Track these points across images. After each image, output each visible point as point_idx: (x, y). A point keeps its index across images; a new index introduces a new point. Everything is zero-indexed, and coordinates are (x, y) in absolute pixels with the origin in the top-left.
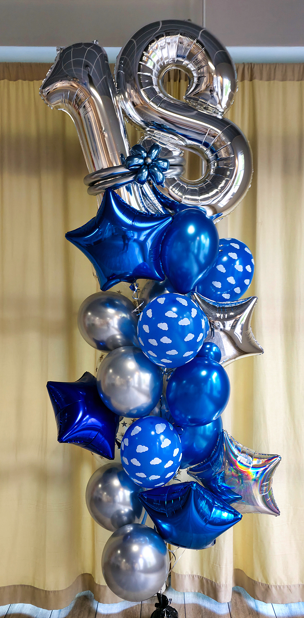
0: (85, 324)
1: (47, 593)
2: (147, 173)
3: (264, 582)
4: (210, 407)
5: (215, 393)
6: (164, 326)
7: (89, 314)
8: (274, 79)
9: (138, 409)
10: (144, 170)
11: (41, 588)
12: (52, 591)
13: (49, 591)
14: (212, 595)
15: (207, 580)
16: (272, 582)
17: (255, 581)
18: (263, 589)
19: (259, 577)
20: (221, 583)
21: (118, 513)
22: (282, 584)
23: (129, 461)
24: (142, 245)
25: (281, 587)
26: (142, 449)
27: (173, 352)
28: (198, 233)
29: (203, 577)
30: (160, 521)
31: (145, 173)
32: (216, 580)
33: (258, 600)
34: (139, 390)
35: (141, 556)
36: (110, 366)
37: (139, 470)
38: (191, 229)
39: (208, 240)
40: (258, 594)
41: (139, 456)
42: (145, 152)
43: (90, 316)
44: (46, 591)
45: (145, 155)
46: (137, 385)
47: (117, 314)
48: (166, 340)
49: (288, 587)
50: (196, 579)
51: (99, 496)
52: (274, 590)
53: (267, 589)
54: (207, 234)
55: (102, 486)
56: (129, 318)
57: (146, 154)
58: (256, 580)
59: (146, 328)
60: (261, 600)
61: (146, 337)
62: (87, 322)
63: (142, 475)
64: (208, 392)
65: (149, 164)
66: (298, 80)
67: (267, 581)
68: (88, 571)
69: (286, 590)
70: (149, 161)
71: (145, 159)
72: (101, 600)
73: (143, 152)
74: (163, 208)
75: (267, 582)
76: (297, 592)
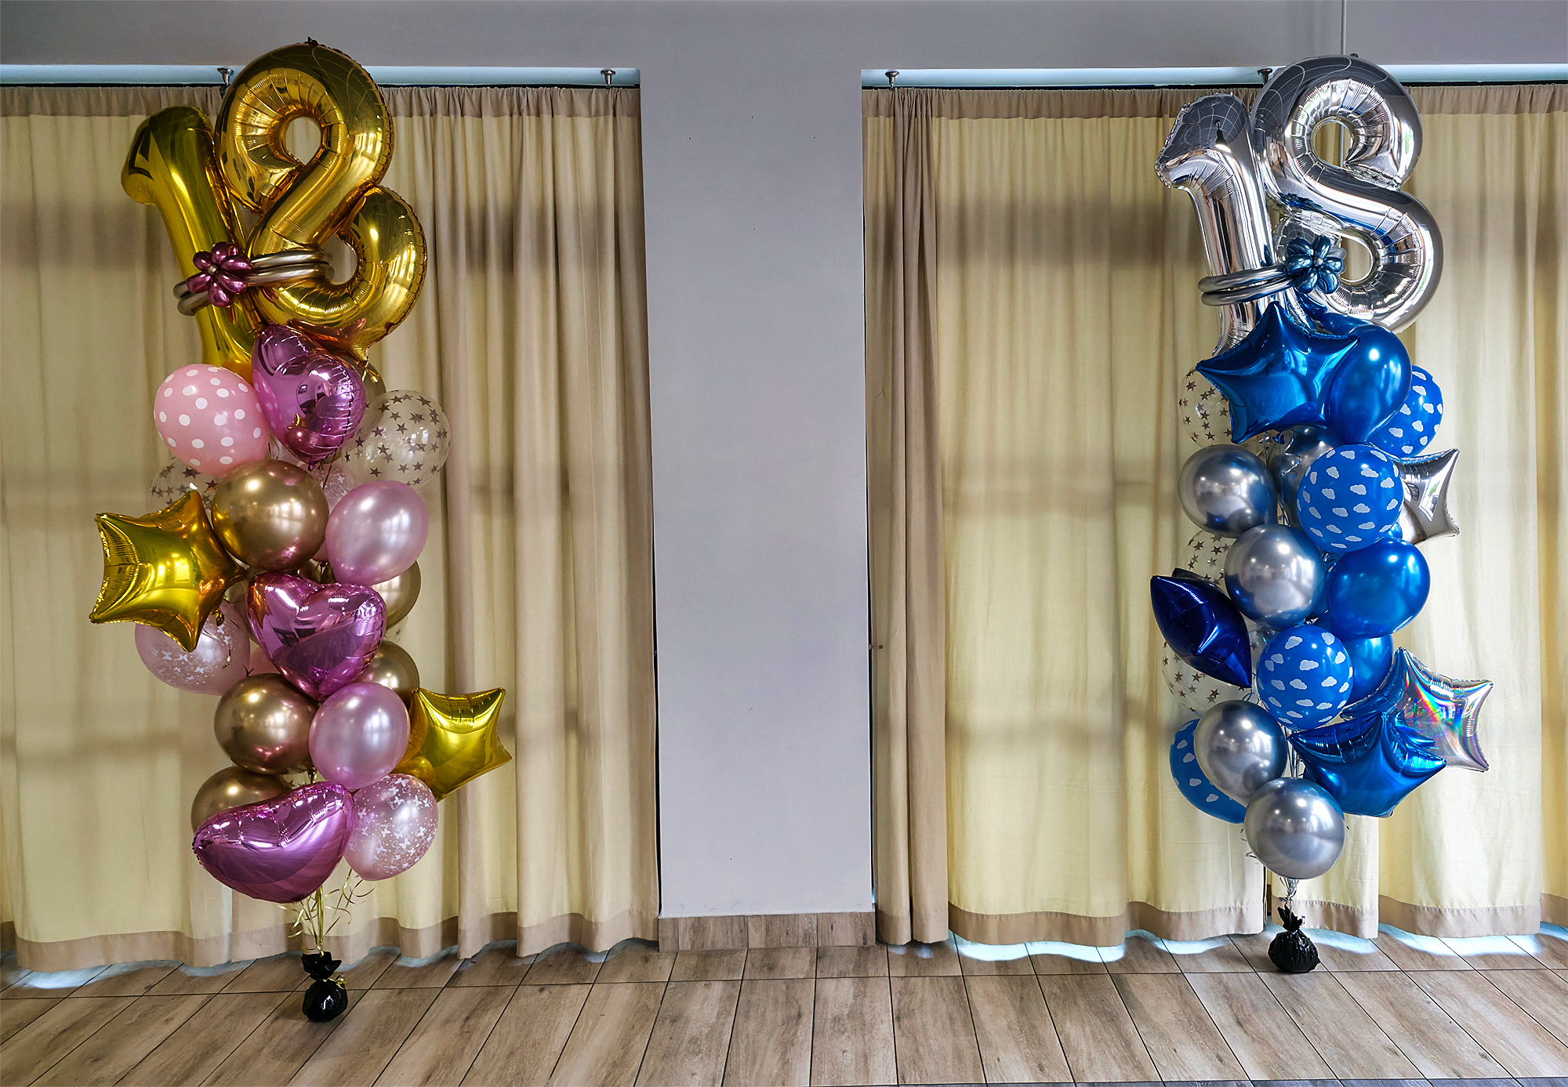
0: (1195, 492)
1: (1093, 920)
2: (1316, 277)
3: (1432, 905)
4: (1401, 608)
6: (1360, 490)
7: (1203, 479)
9: (1292, 613)
10: (1312, 275)
11: (1082, 913)
14: (1347, 927)
15: (1337, 907)
16: (1446, 905)
17: (1415, 906)
18: (1430, 917)
19: (1423, 899)
20: (1364, 907)
21: (1255, 766)
22: (1463, 907)
24: (1306, 383)
25: (1461, 912)
26: (1307, 665)
27: (1370, 525)
28: (1384, 359)
29: (1329, 903)
31: (1314, 278)
32: (1354, 904)
33: (1423, 934)
34: (1298, 586)
36: (1249, 556)
37: (1303, 695)
38: (1374, 355)
39: (1399, 366)
40: (1422, 925)
41: (1306, 676)
42: (1311, 247)
43: (1204, 481)
46: (1295, 578)
47: (1246, 475)
48: (1362, 508)
49: (1471, 911)
50: (1317, 907)
52: (1449, 917)
53: (1438, 915)
54: (1396, 358)
56: (1263, 482)
57: (1312, 251)
58: (1418, 904)
59: (1329, 493)
60: (1427, 933)
61: (1325, 506)
62: (1199, 490)
63: (1308, 703)
64: (1403, 586)
65: (1320, 266)
67: (1437, 901)
68: (1140, 896)
69: (1467, 917)
70: (1321, 262)
71: (1314, 258)
72: (1172, 936)
73: (1307, 247)
75: (1437, 905)
76: (1485, 919)
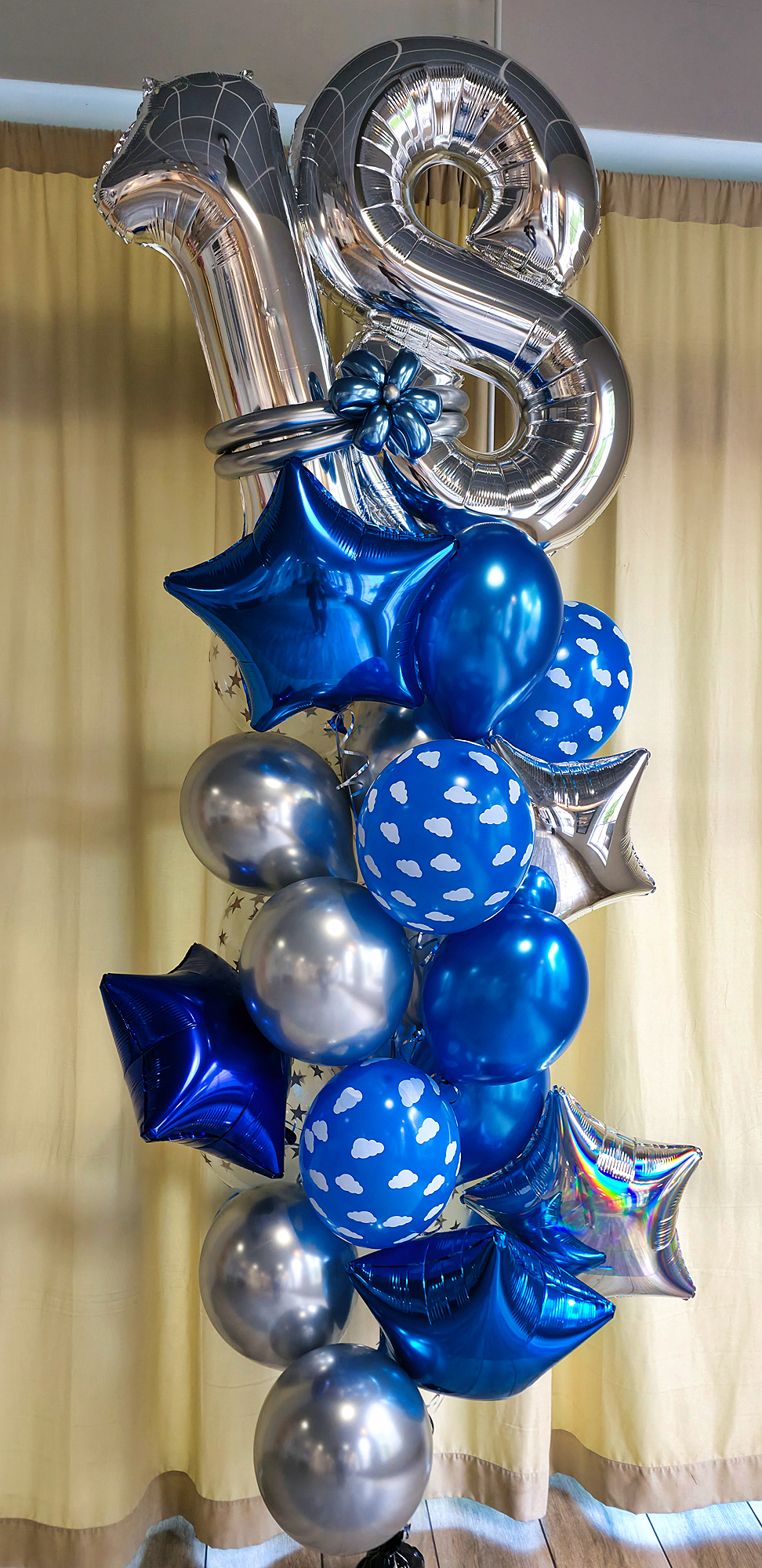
0: (202, 816)
1: (73, 1535)
2: (386, 424)
3: (630, 1461)
4: (541, 1034)
5: (556, 999)
6: (441, 827)
7: (216, 791)
8: (658, 216)
9: (352, 1044)
10: (379, 419)
11: (56, 1523)
12: (84, 1530)
13: (77, 1532)
14: (498, 1501)
15: (487, 1466)
16: (650, 1461)
17: (605, 1460)
18: (626, 1479)
19: (616, 1450)
20: (524, 1472)
22: (675, 1464)
23: (331, 1182)
24: (370, 617)
25: (672, 1471)
26: (366, 1148)
27: (462, 895)
28: (513, 585)
29: (475, 1459)
30: (403, 1332)
31: (382, 426)
32: (510, 1465)
33: (616, 1506)
34: (357, 992)
35: (363, 1431)
36: (277, 933)
37: (357, 1203)
38: (495, 576)
39: (539, 603)
40: (616, 1493)
41: (357, 1169)
42: (382, 369)
43: (217, 797)
44: (69, 1531)
45: (381, 377)
46: (350, 981)
47: (290, 790)
48: (444, 863)
49: (687, 1469)
50: (459, 1463)
51: (240, 1274)
52: (654, 1481)
53: (638, 1477)
54: (534, 587)
55: (247, 1248)
56: (319, 802)
57: (383, 376)
58: (610, 1457)
59: (391, 832)
60: (622, 1507)
61: (388, 855)
62: (209, 813)
63: (366, 1217)
64: (539, 994)
65: (393, 403)
66: (715, 222)
67: (637, 1456)
68: (178, 1464)
69: (682, 1478)
70: (394, 393)
71: (382, 388)
72: (217, 1541)
73: (375, 369)
74: (410, 518)
75: (637, 1462)
76: (709, 1482)
